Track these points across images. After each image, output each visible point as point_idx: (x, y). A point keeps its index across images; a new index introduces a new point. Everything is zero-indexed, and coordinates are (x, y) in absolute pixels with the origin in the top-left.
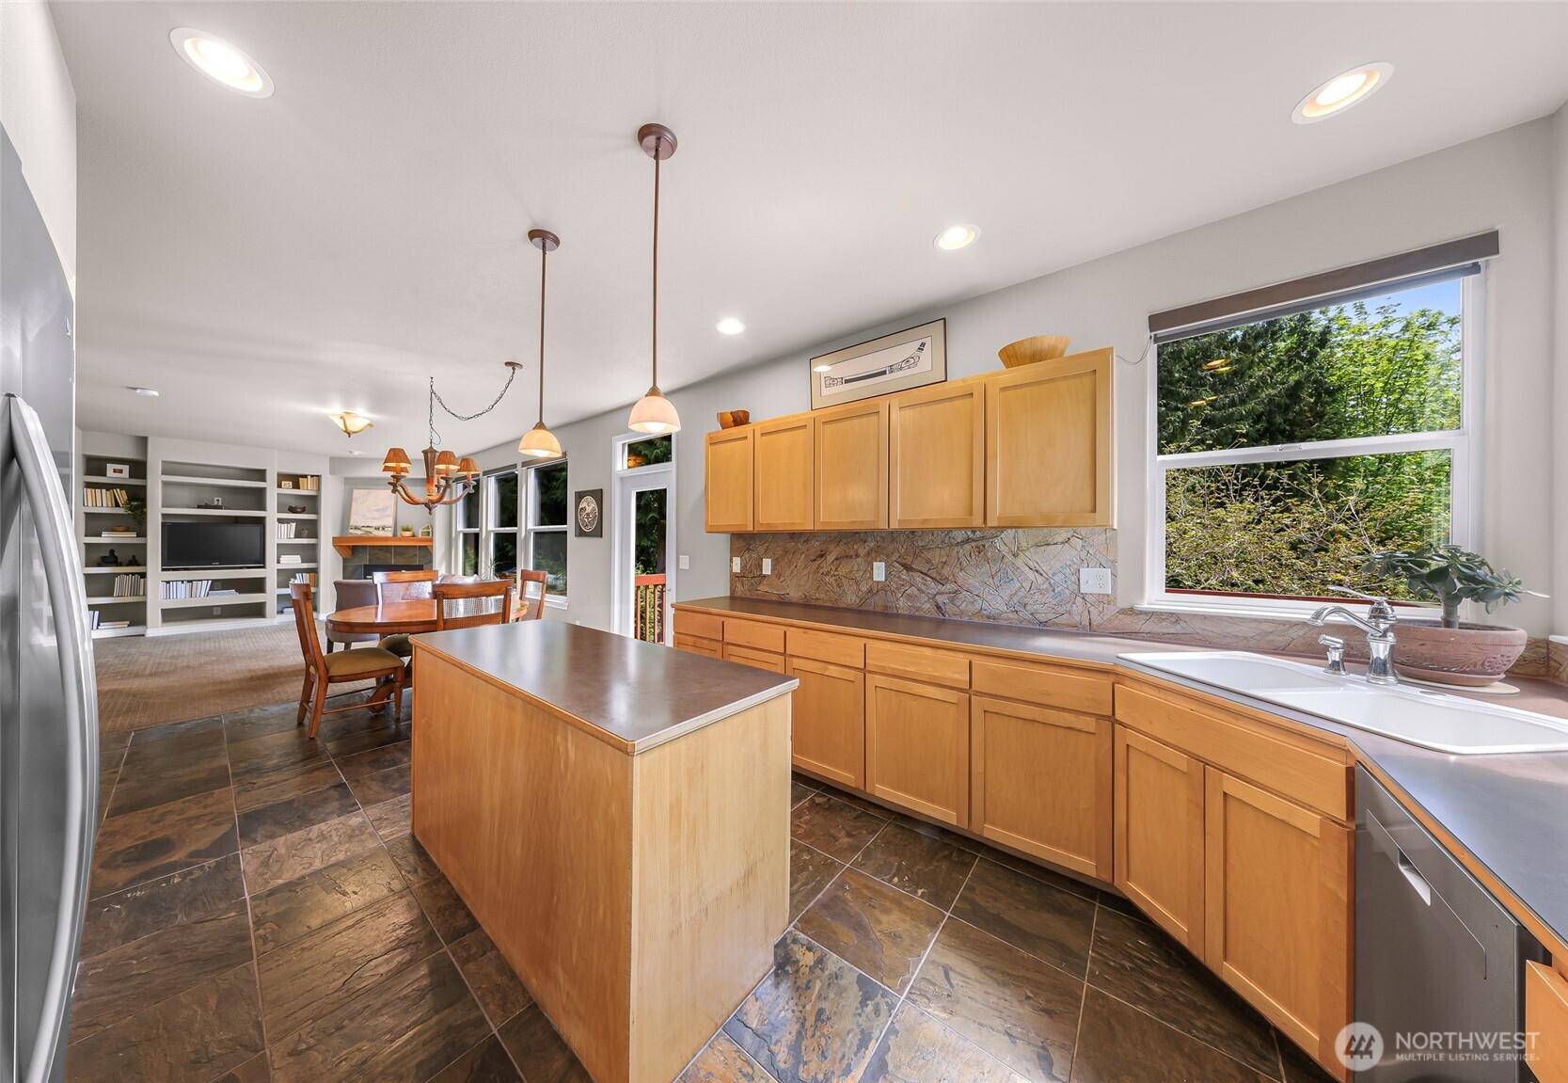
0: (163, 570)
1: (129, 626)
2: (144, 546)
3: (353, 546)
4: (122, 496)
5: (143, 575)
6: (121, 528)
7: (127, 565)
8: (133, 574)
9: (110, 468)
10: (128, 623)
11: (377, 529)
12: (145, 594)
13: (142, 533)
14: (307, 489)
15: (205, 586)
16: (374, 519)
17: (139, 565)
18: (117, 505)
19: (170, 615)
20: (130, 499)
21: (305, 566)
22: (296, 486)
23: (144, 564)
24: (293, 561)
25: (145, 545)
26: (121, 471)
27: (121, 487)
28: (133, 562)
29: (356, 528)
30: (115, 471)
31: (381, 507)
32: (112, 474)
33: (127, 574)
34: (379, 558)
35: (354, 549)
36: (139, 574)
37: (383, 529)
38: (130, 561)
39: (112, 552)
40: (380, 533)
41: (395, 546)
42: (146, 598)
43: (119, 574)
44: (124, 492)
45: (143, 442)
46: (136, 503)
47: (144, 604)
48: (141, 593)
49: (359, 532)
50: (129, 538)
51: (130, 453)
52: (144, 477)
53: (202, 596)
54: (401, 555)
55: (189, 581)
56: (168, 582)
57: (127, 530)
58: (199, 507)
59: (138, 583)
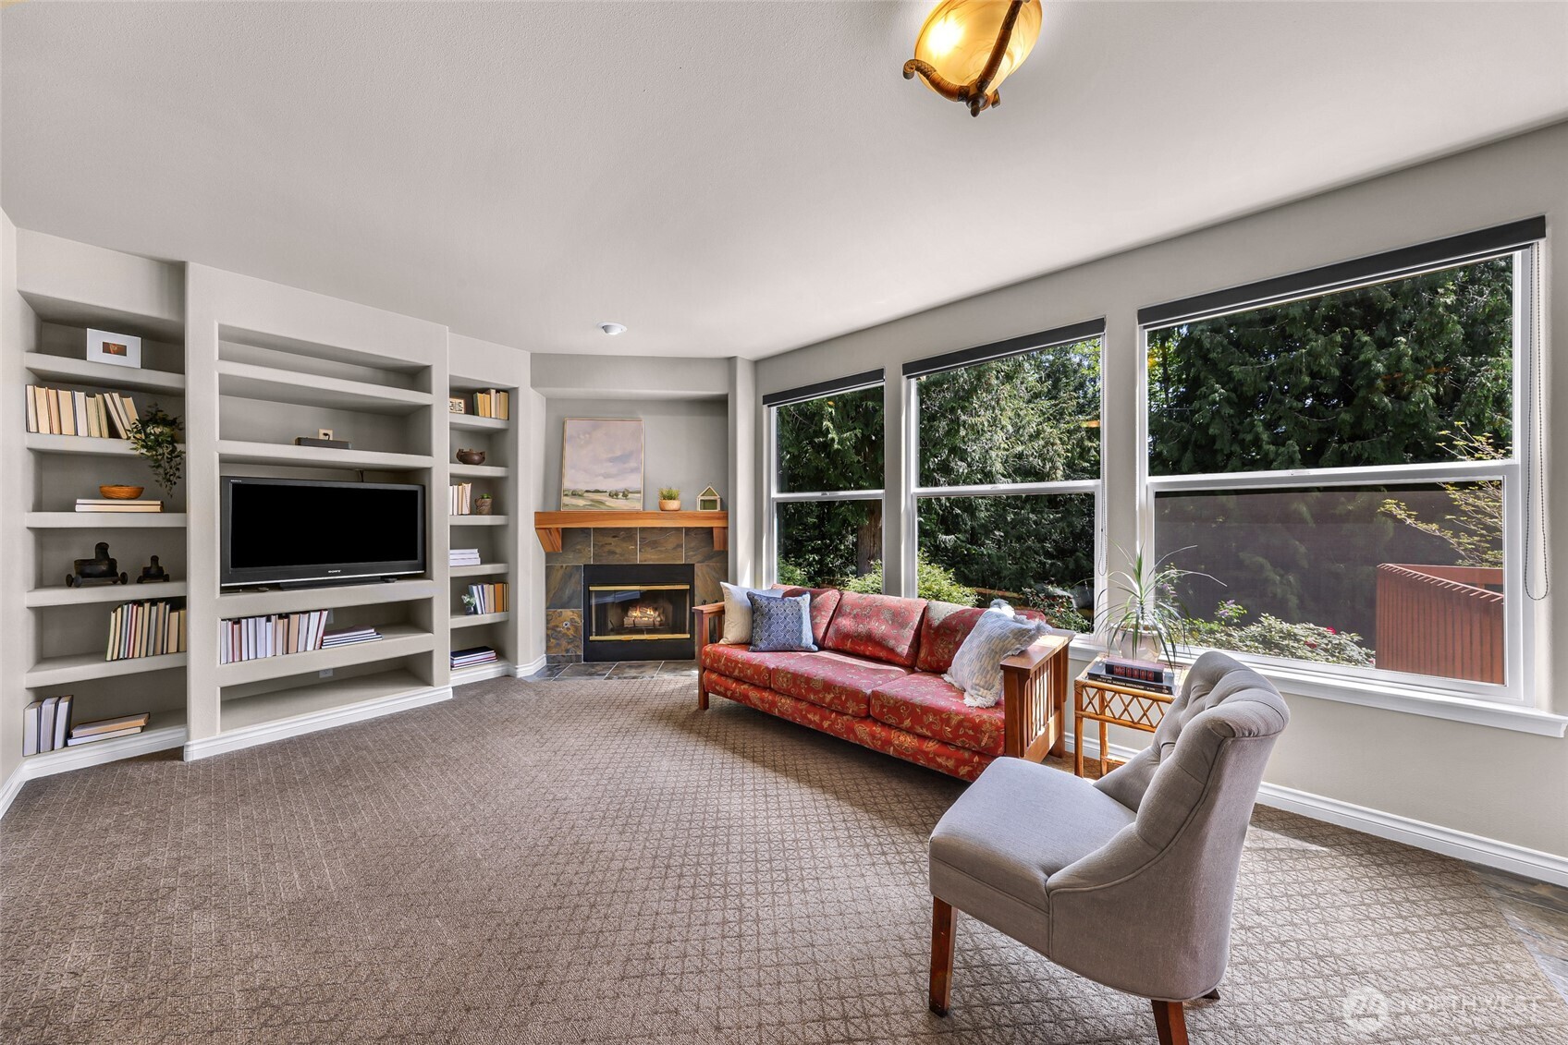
0: (224, 590)
1: (143, 729)
2: (181, 533)
3: (563, 529)
4: (126, 412)
5: (178, 604)
6: (125, 491)
7: (140, 581)
8: (154, 602)
9: (95, 338)
10: (142, 722)
11: (614, 495)
12: (182, 648)
13: (175, 502)
14: (489, 417)
15: (316, 623)
16: (607, 476)
17: (166, 579)
18: (114, 433)
19: (237, 698)
20: (145, 420)
21: (488, 569)
22: (471, 409)
23: (182, 576)
24: (468, 561)
25: (184, 529)
26: (122, 351)
27: (124, 388)
28: (153, 573)
29: (575, 494)
30: (107, 348)
31: (618, 453)
32: (98, 358)
33: (139, 603)
34: (614, 553)
35: (566, 533)
36: (167, 600)
37: (625, 495)
38: (146, 570)
39: (102, 548)
40: (619, 504)
41: (643, 529)
42: (186, 659)
43: (120, 604)
44: (129, 401)
45: (174, 274)
46: (158, 430)
47: (181, 672)
48: (173, 648)
49: (581, 502)
50: (142, 514)
51: (142, 302)
52: (179, 368)
53: (310, 648)
54: (654, 544)
55: (281, 616)
56: (237, 621)
57: (138, 495)
58: (299, 442)
59: (167, 623)
